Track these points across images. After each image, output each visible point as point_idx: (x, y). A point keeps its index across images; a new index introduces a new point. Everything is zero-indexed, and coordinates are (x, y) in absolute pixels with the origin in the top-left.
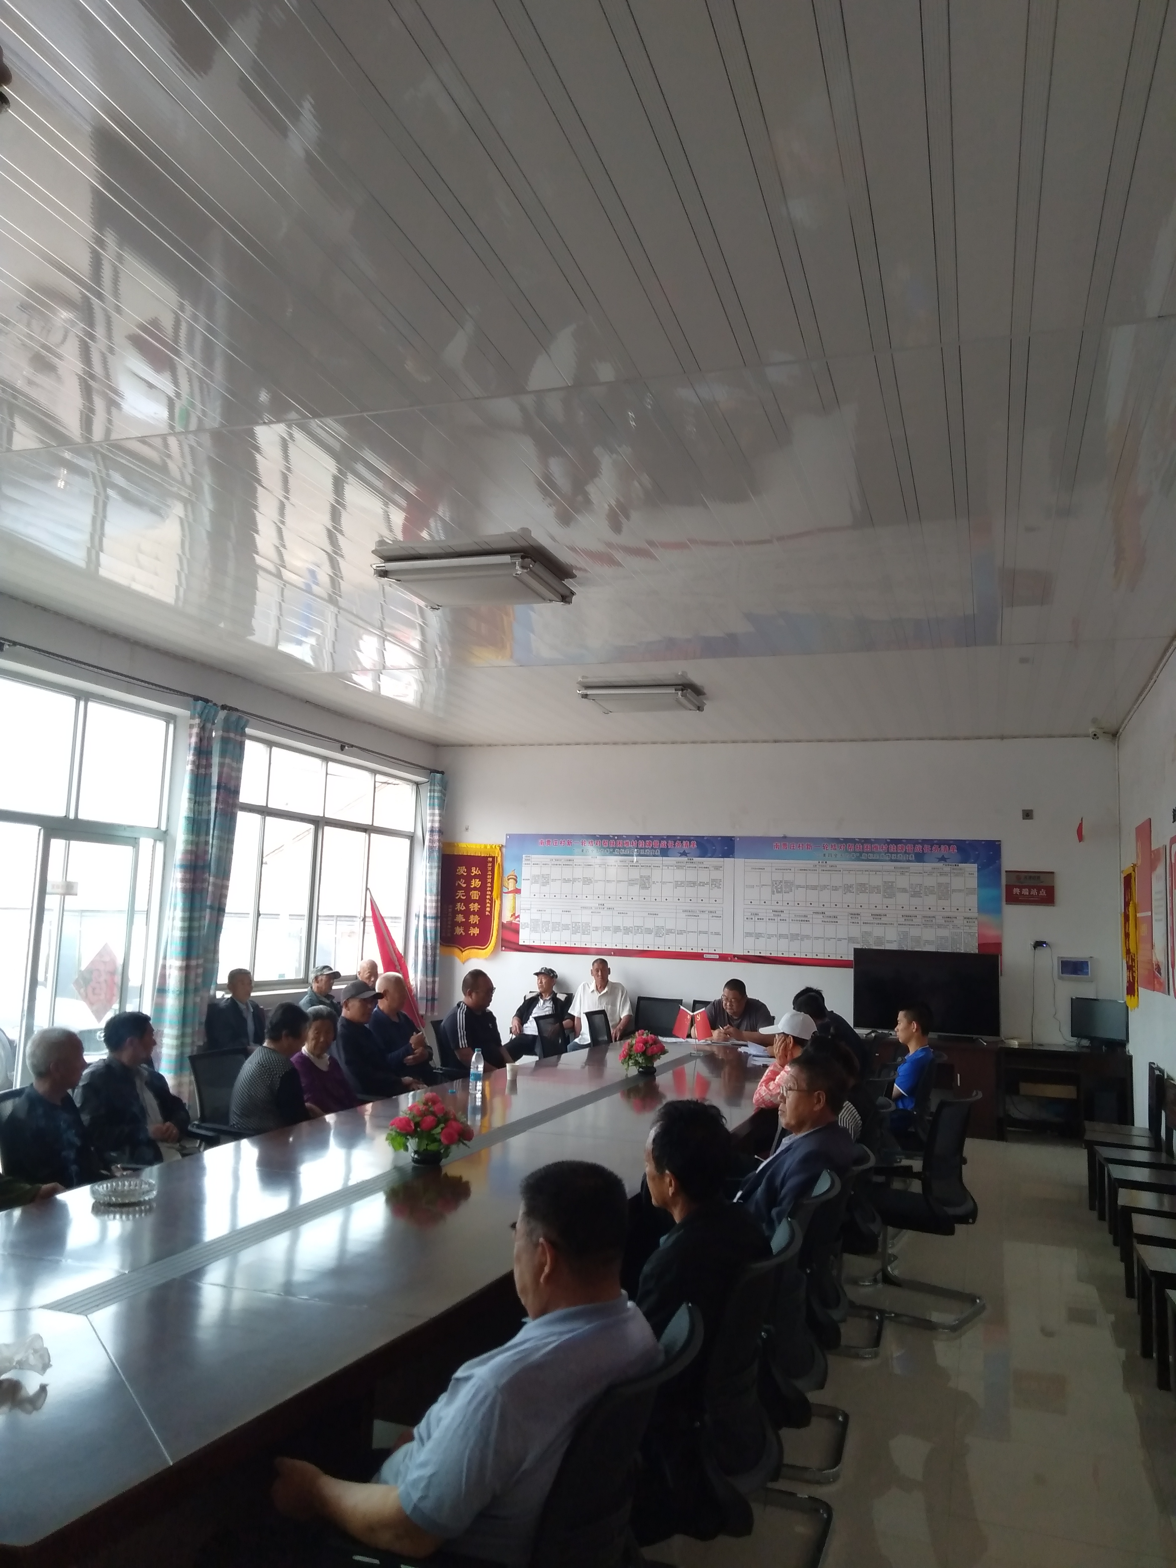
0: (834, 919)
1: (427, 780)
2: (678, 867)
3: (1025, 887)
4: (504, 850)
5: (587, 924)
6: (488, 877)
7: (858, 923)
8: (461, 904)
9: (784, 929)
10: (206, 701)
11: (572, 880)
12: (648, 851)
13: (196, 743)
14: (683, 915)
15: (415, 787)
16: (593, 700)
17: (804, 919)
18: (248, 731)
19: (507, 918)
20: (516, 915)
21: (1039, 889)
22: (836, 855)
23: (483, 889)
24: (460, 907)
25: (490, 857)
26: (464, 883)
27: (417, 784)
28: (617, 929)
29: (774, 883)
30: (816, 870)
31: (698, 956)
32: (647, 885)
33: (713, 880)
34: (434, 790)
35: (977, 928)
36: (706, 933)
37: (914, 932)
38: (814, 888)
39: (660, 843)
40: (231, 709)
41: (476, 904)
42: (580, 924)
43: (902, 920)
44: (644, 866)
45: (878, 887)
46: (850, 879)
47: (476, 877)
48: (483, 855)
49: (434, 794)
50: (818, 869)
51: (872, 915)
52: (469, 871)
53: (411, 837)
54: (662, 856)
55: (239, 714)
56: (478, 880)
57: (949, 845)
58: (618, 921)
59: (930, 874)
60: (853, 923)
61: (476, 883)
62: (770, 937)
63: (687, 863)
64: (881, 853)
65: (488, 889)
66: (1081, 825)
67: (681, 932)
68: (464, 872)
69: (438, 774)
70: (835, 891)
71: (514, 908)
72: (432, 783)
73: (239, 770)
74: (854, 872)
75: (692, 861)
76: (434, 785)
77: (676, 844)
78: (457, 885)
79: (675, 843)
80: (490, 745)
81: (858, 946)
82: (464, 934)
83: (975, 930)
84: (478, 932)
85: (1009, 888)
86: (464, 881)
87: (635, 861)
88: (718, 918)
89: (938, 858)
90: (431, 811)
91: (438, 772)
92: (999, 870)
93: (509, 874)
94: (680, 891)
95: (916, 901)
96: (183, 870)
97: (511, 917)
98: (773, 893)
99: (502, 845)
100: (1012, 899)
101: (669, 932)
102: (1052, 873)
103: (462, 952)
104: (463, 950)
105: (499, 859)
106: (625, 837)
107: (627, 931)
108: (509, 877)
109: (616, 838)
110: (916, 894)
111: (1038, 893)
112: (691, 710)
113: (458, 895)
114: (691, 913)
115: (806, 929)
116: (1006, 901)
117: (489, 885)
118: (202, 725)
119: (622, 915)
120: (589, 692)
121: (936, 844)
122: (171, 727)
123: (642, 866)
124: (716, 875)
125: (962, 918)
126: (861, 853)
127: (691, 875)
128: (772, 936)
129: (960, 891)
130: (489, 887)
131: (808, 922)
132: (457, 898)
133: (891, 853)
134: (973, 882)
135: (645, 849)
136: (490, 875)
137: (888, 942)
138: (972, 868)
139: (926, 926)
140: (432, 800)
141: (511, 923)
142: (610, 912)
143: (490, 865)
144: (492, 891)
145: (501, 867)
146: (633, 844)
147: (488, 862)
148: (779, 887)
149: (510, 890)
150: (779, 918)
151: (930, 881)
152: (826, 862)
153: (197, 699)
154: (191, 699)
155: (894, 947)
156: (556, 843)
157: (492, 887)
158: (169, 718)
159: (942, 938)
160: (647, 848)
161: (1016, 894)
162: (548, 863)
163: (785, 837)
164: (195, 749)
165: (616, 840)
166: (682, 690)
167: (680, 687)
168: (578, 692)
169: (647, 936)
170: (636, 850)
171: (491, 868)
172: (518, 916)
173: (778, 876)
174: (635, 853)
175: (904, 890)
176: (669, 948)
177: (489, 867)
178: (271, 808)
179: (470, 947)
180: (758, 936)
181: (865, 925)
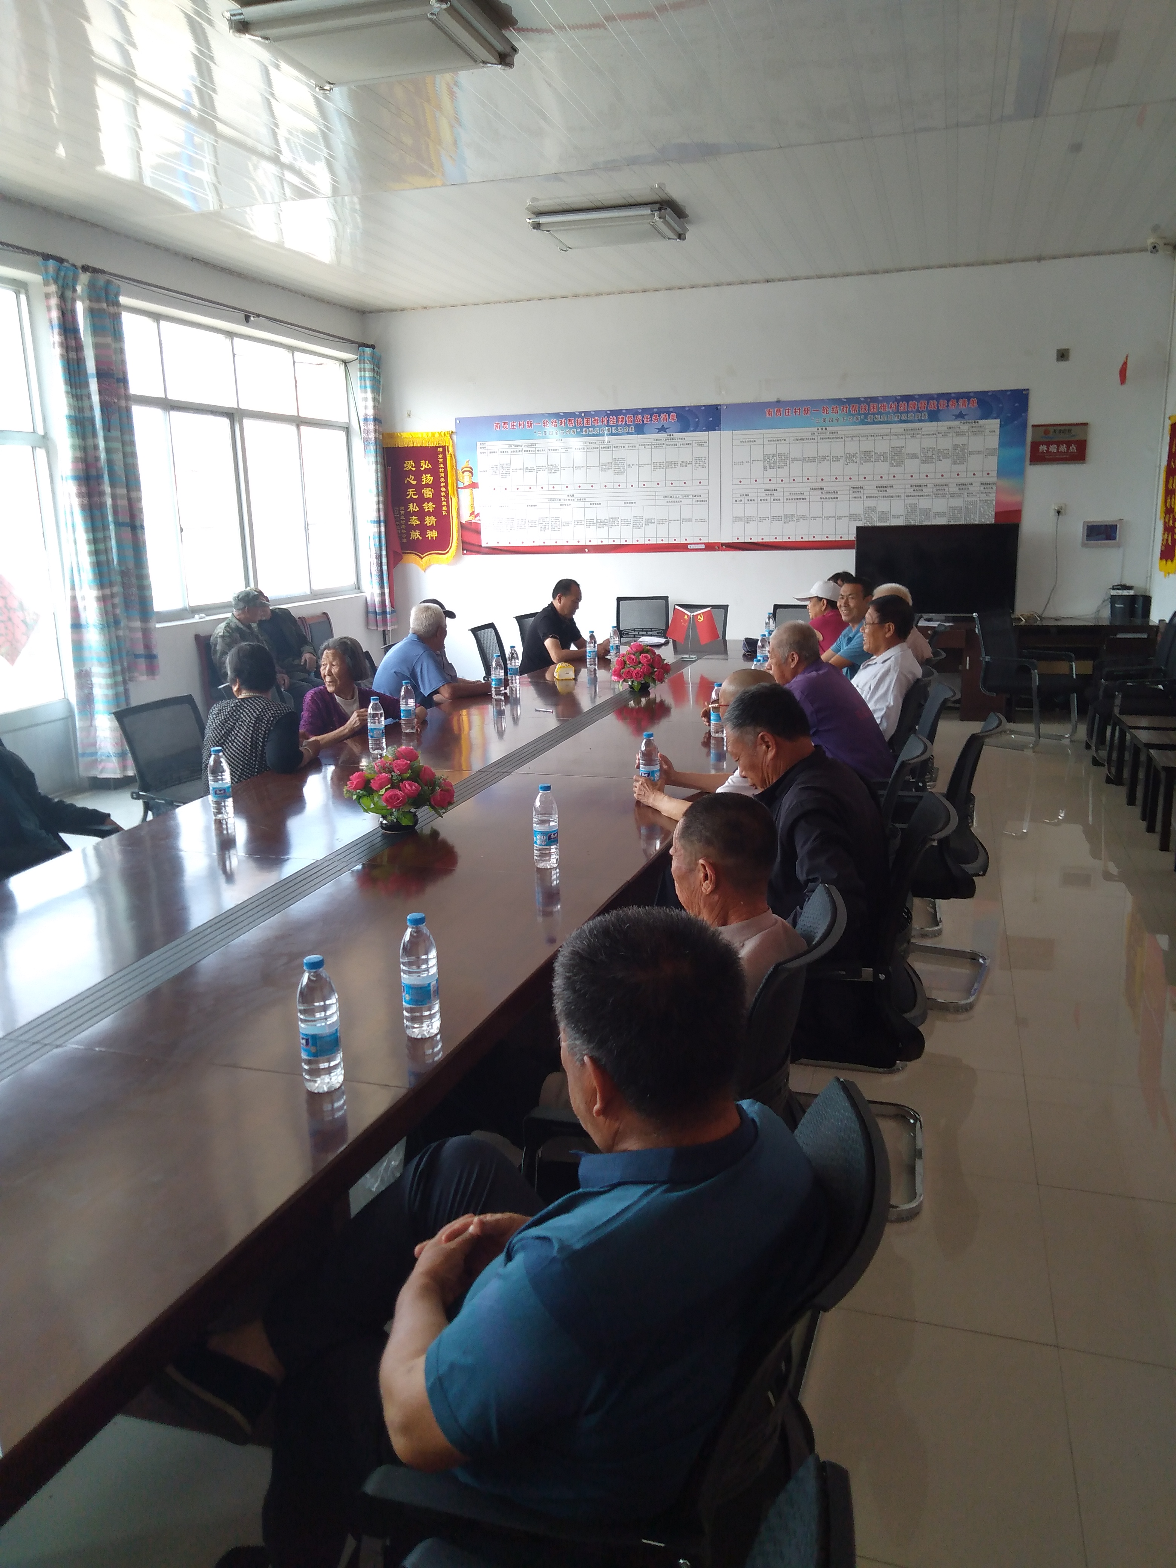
0: (833, 495)
1: (355, 357)
2: (657, 446)
3: (1052, 443)
4: (454, 437)
5: (557, 519)
6: (441, 470)
7: (861, 498)
8: (413, 505)
9: (777, 509)
10: (60, 260)
11: (535, 468)
12: (621, 429)
13: (59, 318)
14: (664, 502)
15: (342, 366)
16: (547, 231)
17: (800, 497)
18: (123, 300)
19: (466, 518)
20: (476, 513)
21: (1069, 444)
22: (837, 420)
23: (435, 485)
24: (413, 508)
25: (439, 447)
26: (413, 480)
27: (345, 363)
28: (590, 523)
29: (767, 457)
30: (815, 439)
31: (682, 547)
32: (622, 469)
33: (697, 459)
34: (364, 368)
35: (994, 495)
36: (689, 520)
37: (924, 503)
38: (812, 460)
39: (634, 417)
40: (95, 271)
41: (431, 504)
42: (548, 520)
43: (910, 491)
44: (617, 447)
45: (884, 455)
46: (852, 447)
47: (426, 471)
48: (431, 446)
49: (364, 374)
50: (816, 438)
51: (877, 487)
52: (418, 465)
53: (347, 429)
54: (638, 434)
55: (107, 277)
56: (429, 475)
57: (969, 398)
58: (591, 514)
59: (945, 435)
60: (855, 498)
61: (427, 479)
62: (762, 519)
63: (666, 440)
64: (889, 413)
65: (442, 484)
66: (1125, 363)
67: (662, 522)
68: (412, 467)
69: (368, 349)
70: (836, 462)
71: (473, 505)
72: (362, 360)
73: (121, 351)
74: (858, 438)
75: (672, 437)
76: (364, 363)
77: (653, 417)
78: (406, 482)
79: (651, 417)
80: (426, 308)
81: (861, 524)
82: (421, 538)
83: (993, 496)
84: (437, 536)
85: (1035, 446)
86: (413, 477)
87: (606, 441)
88: (703, 503)
89: (954, 415)
90: (363, 395)
91: (367, 346)
92: (1024, 425)
93: (463, 466)
94: (659, 474)
95: (928, 468)
96: (75, 482)
97: (470, 515)
98: (765, 469)
99: (452, 432)
100: (1037, 458)
101: (649, 521)
102: (1086, 424)
103: (422, 559)
104: (422, 556)
105: (451, 449)
106: (593, 413)
107: (602, 523)
108: (464, 470)
109: (583, 415)
110: (927, 460)
111: (1068, 449)
112: (669, 239)
113: (409, 494)
114: (671, 499)
115: (802, 508)
116: (1030, 461)
117: (442, 480)
118: (60, 293)
119: (595, 506)
120: (543, 220)
121: (954, 398)
122: (23, 297)
123: (614, 447)
124: (701, 452)
125: (979, 484)
126: (866, 415)
127: (672, 454)
128: (764, 518)
129: (979, 452)
130: (443, 482)
131: (804, 500)
132: (408, 497)
133: (901, 413)
134: (994, 441)
135: (617, 426)
136: (442, 468)
137: (894, 517)
138: (994, 424)
139: (937, 496)
140: (363, 381)
141: (471, 523)
142: (581, 504)
143: (441, 456)
144: (446, 487)
145: (453, 457)
146: (603, 421)
147: (438, 453)
148: (773, 462)
149: (465, 485)
150: (772, 498)
151: (945, 443)
152: (826, 429)
153: (46, 257)
154: (39, 259)
155: (899, 522)
156: (514, 425)
157: (446, 482)
158: (19, 286)
159: (954, 508)
160: (619, 426)
161: (1043, 452)
162: (506, 450)
163: (778, 402)
164: (60, 325)
165: (583, 418)
166: (660, 209)
167: (658, 206)
168: (528, 221)
169: (624, 528)
170: (607, 428)
171: (442, 460)
172: (478, 515)
173: (771, 449)
174: (606, 432)
175: (914, 456)
176: (649, 540)
177: (440, 458)
178: (172, 400)
179: (430, 553)
180: (748, 520)
181: (868, 499)
